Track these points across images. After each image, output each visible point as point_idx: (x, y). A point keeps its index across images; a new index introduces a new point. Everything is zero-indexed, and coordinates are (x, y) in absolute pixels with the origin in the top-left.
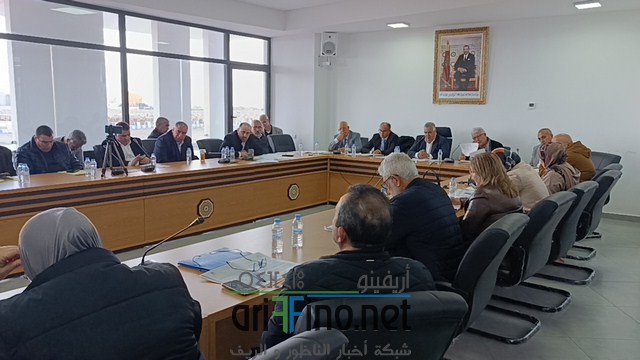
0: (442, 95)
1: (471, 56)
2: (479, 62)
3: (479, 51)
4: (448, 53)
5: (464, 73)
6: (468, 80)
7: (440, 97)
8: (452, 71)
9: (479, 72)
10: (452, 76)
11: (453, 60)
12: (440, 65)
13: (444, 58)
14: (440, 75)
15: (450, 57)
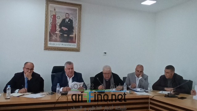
0: (51, 44)
1: (71, 21)
2: (75, 25)
3: (76, 17)
4: (54, 16)
5: (66, 31)
6: (68, 35)
7: (49, 45)
8: (58, 29)
9: (76, 31)
10: (57, 32)
11: (59, 21)
12: (49, 23)
13: (52, 19)
14: (49, 30)
15: (57, 19)
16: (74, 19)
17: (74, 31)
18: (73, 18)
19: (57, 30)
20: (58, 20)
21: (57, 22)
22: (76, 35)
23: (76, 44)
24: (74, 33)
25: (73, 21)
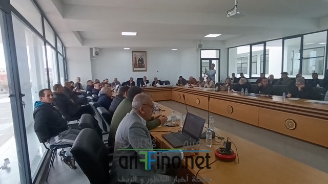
0: (135, 69)
4: (136, 57)
5: (141, 63)
6: (142, 65)
12: (134, 61)
23: (145, 68)
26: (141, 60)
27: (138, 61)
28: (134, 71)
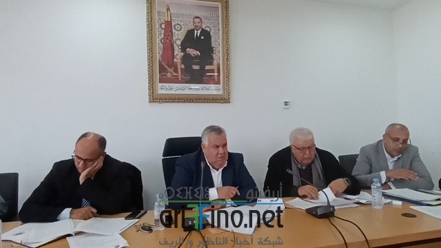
0: (164, 89)
1: (206, 34)
2: (217, 42)
3: (217, 25)
4: (169, 24)
5: (197, 57)
6: (202, 68)
7: (160, 92)
8: (178, 53)
9: (218, 56)
10: (178, 60)
11: (179, 36)
12: (158, 41)
13: (163, 31)
14: (158, 57)
15: (174, 31)
16: (213, 29)
17: (214, 56)
18: (211, 26)
19: (177, 55)
20: (177, 32)
21: (174, 38)
22: (219, 65)
23: (221, 86)
24: (215, 62)
25: (211, 33)
26: (200, 42)
27: (184, 47)
28: (155, 98)
